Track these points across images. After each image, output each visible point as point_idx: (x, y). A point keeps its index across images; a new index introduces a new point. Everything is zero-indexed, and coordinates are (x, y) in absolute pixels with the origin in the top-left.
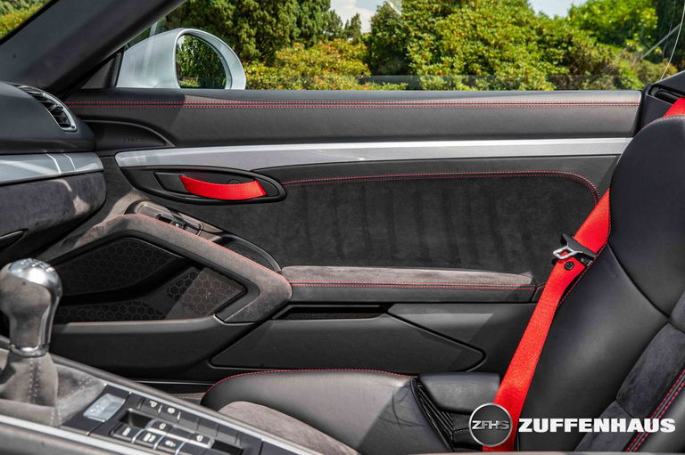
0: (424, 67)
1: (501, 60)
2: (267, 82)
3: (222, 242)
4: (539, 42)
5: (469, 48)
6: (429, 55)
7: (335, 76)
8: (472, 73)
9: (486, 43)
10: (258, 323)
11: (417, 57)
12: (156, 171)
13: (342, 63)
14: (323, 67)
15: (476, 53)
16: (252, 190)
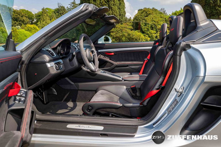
0: (143, 27)
1: (158, 25)
2: (114, 31)
3: (110, 59)
4: (165, 21)
5: (152, 23)
6: (144, 24)
7: (127, 29)
8: (153, 28)
9: (155, 22)
10: (114, 68)
11: (142, 25)
12: (102, 52)
13: (128, 27)
14: (124, 28)
15: (153, 24)
16: (113, 54)
